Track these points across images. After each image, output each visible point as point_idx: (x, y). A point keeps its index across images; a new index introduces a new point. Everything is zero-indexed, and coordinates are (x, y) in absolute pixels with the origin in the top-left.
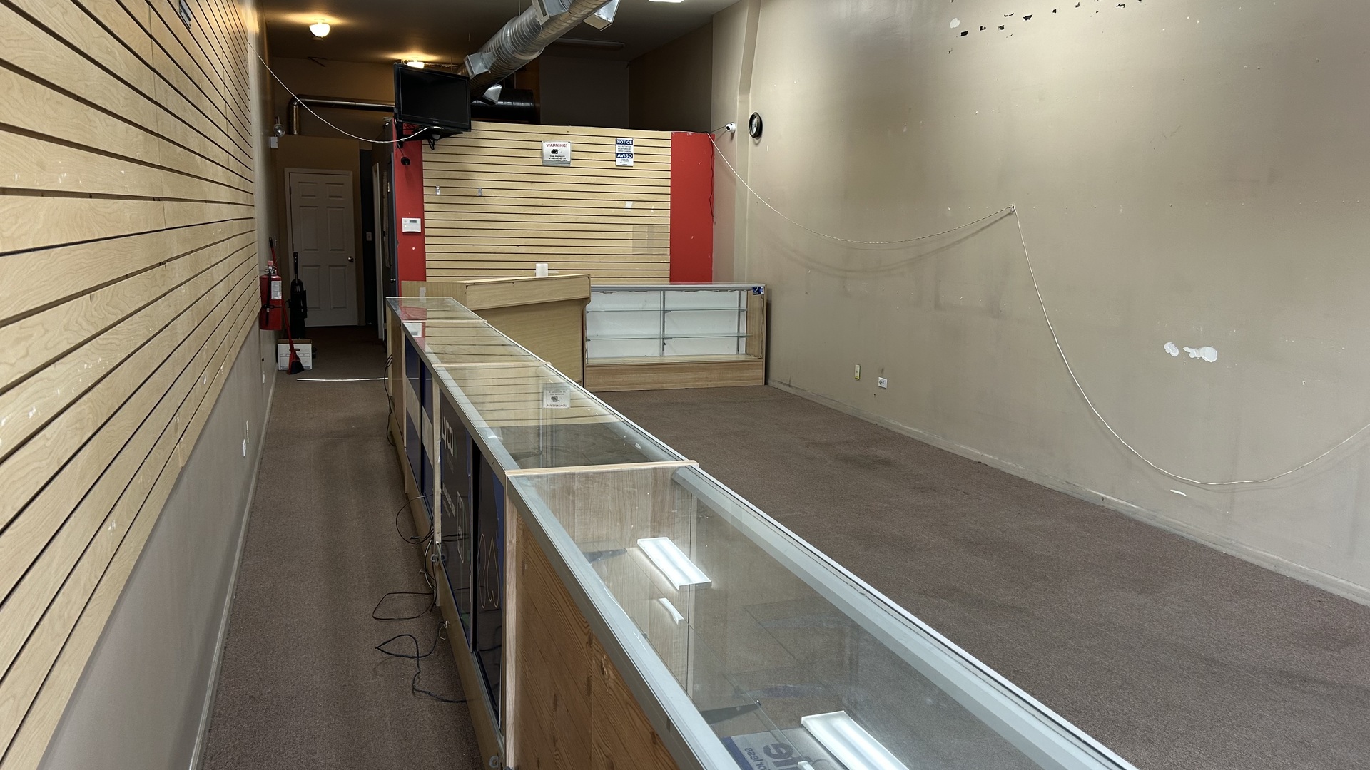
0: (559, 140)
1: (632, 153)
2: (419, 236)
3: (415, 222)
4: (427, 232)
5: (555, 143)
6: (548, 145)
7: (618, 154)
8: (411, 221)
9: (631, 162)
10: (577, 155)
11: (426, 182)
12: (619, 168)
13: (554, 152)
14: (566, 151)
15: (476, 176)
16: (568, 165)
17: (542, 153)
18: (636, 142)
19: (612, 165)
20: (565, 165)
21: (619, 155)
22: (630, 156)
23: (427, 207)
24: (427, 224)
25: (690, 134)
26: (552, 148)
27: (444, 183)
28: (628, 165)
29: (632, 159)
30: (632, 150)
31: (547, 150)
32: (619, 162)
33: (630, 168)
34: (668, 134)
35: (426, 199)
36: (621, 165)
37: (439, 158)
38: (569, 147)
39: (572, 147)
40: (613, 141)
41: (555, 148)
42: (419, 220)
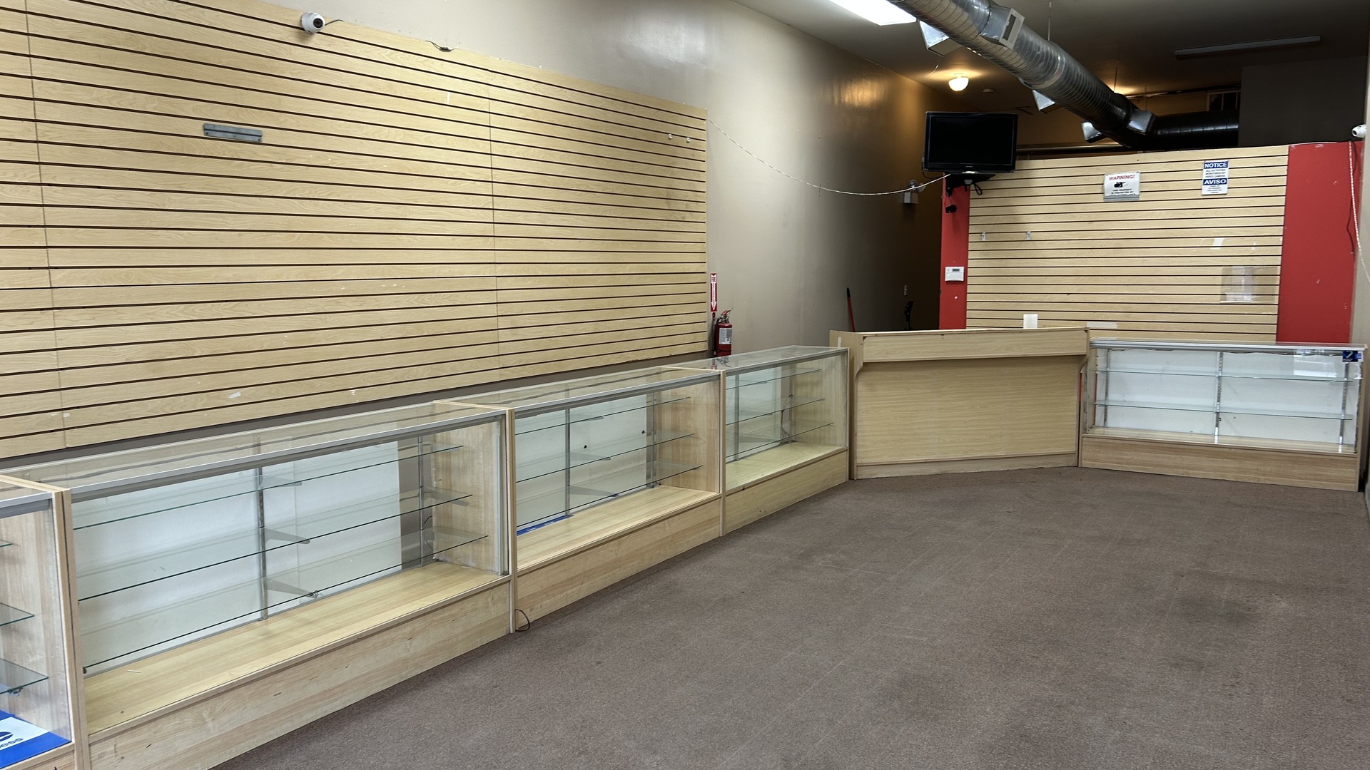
0: (1125, 172)
1: (1226, 177)
2: (962, 284)
3: (958, 270)
4: (970, 281)
5: (1120, 175)
6: (1111, 179)
7: (1205, 180)
8: (954, 270)
9: (1223, 189)
10: (1147, 187)
11: (972, 229)
12: (1206, 197)
13: (1117, 185)
14: (1133, 182)
15: (1025, 219)
16: (1136, 199)
17: (1103, 189)
18: (1232, 163)
19: (1197, 194)
20: (1134, 199)
21: (1207, 182)
22: (1224, 181)
23: (971, 255)
24: (970, 272)
25: (1320, 145)
26: (1115, 182)
27: (989, 228)
28: (1220, 192)
29: (1226, 186)
30: (1226, 173)
31: (1109, 183)
32: (1206, 190)
33: (1223, 196)
34: (1284, 149)
35: (971, 246)
36: (1209, 193)
37: (987, 202)
38: (1137, 178)
39: (1141, 178)
40: (1200, 165)
41: (1119, 181)
42: (962, 269)
